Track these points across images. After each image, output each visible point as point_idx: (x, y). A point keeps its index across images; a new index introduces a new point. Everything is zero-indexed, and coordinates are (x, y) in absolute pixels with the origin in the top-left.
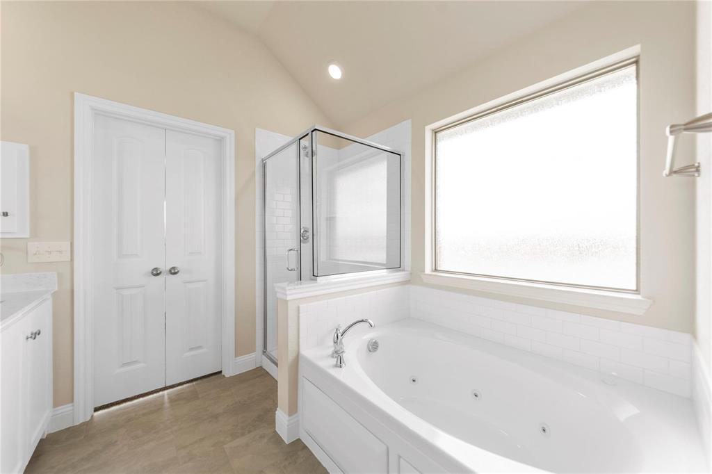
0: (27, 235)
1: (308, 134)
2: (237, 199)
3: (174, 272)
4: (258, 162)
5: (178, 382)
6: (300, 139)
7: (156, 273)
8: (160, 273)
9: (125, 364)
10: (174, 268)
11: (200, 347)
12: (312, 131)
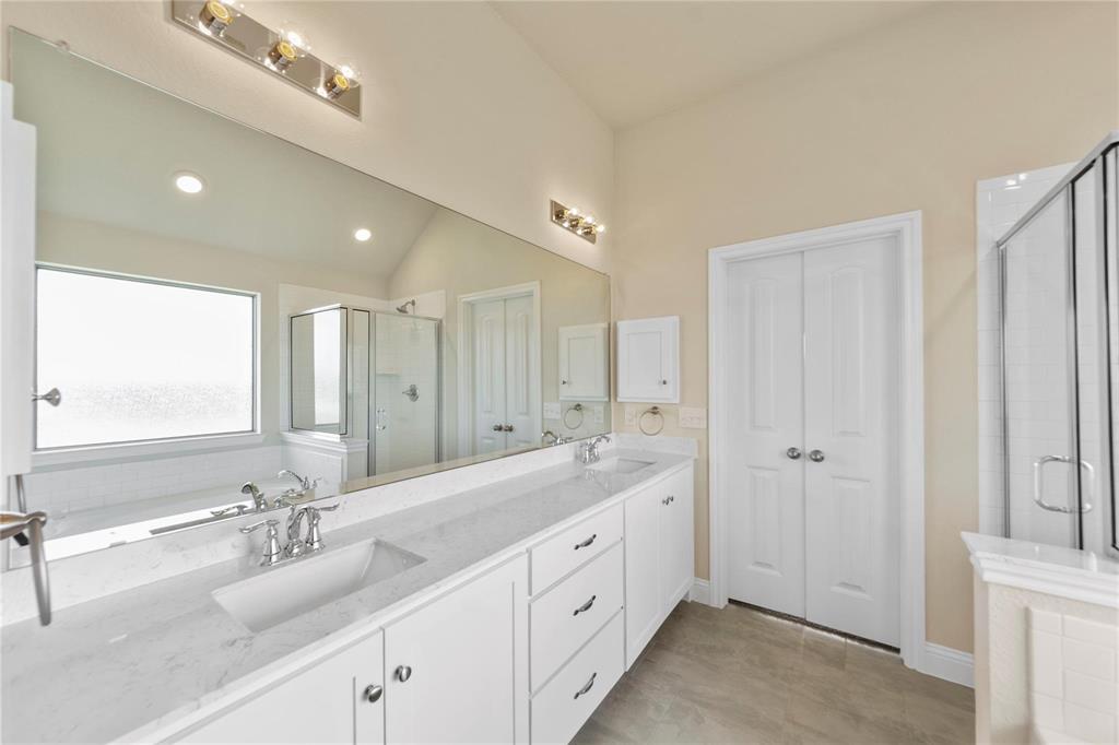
0: (677, 401)
1: (1094, 161)
2: (929, 340)
3: (817, 457)
4: (984, 253)
5: (826, 625)
6: (1073, 182)
7: (794, 455)
8: (799, 455)
9: (758, 563)
10: (817, 452)
11: (858, 588)
12: (1104, 154)
